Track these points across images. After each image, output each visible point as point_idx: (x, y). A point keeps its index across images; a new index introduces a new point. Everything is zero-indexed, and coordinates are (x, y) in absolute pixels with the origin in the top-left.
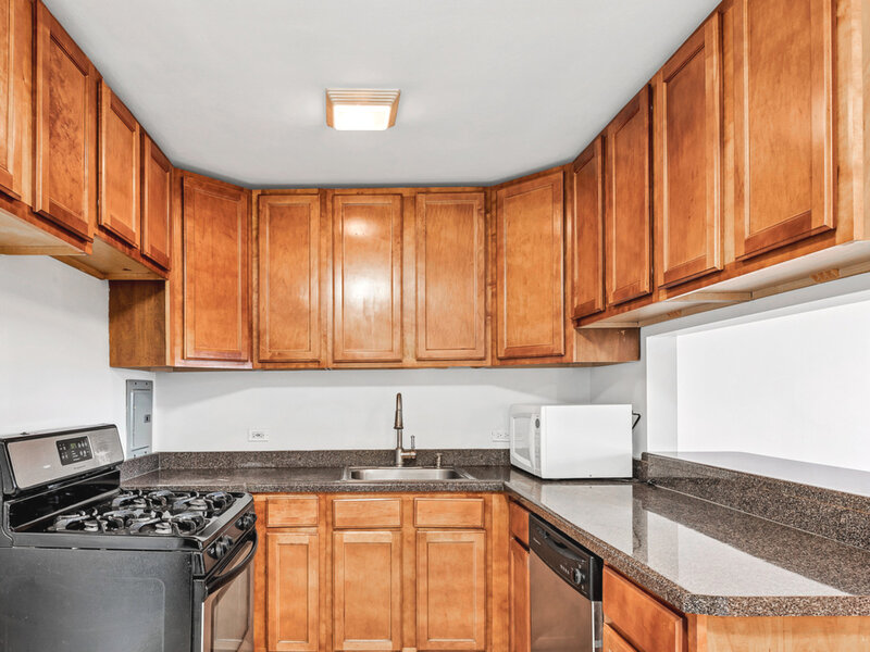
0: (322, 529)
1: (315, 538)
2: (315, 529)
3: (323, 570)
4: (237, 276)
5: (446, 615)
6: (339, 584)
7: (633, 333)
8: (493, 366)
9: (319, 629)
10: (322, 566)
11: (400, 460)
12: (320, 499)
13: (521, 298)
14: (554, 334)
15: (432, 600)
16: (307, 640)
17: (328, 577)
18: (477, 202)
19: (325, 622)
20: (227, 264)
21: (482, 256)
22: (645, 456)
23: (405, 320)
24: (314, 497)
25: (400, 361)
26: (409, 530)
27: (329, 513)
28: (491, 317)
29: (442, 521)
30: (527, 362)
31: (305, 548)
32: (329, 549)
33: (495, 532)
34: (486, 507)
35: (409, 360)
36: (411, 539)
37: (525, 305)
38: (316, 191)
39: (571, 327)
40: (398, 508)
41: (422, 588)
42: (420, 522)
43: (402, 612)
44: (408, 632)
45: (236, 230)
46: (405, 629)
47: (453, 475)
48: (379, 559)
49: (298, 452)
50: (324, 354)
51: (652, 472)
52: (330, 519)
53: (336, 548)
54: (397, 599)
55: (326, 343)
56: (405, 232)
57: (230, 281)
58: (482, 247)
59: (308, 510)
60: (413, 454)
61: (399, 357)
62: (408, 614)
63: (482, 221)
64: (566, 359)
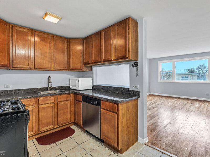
0: (36, 105)
1: (34, 108)
2: (34, 106)
3: (36, 115)
4: (6, 45)
5: (63, 117)
6: (40, 117)
7: (91, 67)
8: (69, 71)
9: (35, 128)
10: (36, 114)
11: (49, 89)
12: (35, 99)
13: (74, 60)
14: (80, 66)
15: (61, 115)
16: (32, 131)
17: (38, 116)
18: (66, 41)
19: (37, 126)
20: (3, 41)
21: (67, 51)
22: (93, 85)
23: (52, 61)
24: (34, 99)
25: (51, 69)
26: (56, 102)
27: (38, 102)
28: (69, 62)
29: (63, 100)
30: (75, 70)
31: (31, 111)
32: (38, 110)
33: (72, 100)
34: (70, 96)
35: (53, 69)
36: (57, 104)
37: (75, 61)
38: (30, 29)
39: (83, 65)
40: (54, 98)
41: (59, 113)
42: (58, 100)
43: (55, 119)
44: (56, 123)
45: (6, 33)
46: (55, 122)
47: (61, 91)
48: (49, 110)
49: (21, 89)
50: (32, 67)
51: (94, 88)
52: (38, 103)
53: (40, 109)
54: (54, 117)
55: (33, 64)
56: (52, 43)
57: (4, 46)
58: (67, 49)
59: (33, 102)
60: (52, 88)
61: (51, 68)
62: (56, 119)
63: (67, 44)
64: (83, 70)
